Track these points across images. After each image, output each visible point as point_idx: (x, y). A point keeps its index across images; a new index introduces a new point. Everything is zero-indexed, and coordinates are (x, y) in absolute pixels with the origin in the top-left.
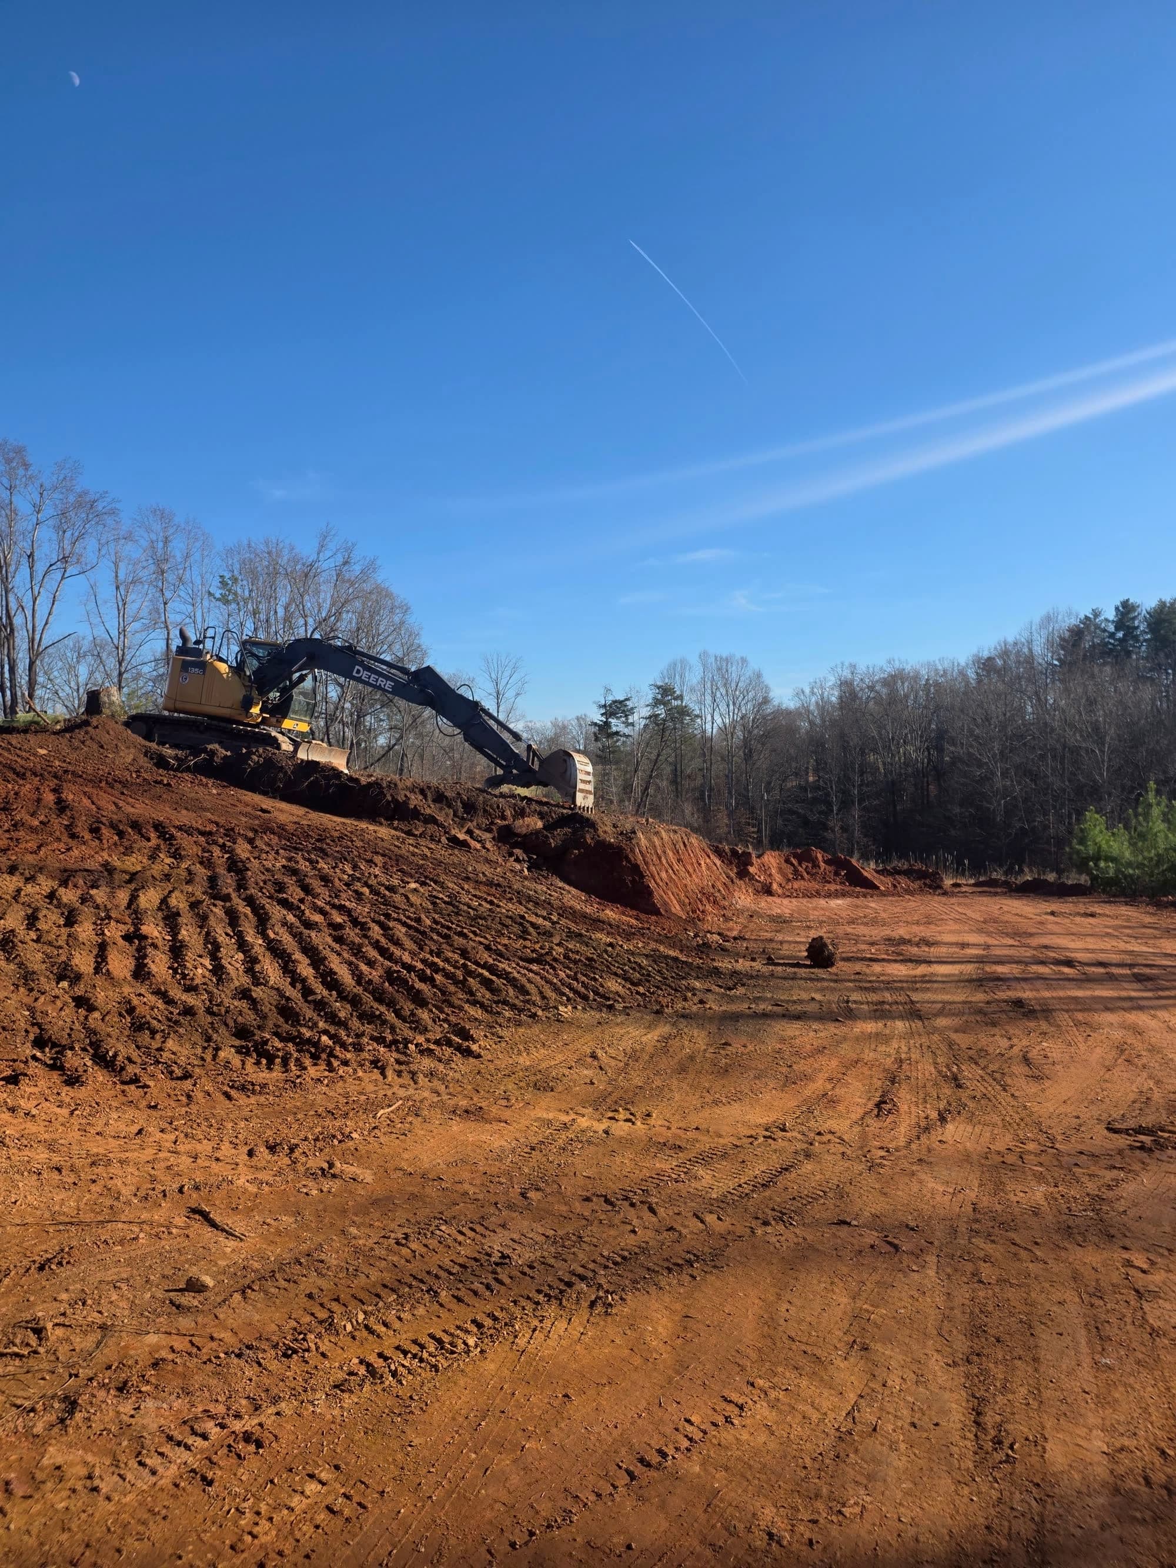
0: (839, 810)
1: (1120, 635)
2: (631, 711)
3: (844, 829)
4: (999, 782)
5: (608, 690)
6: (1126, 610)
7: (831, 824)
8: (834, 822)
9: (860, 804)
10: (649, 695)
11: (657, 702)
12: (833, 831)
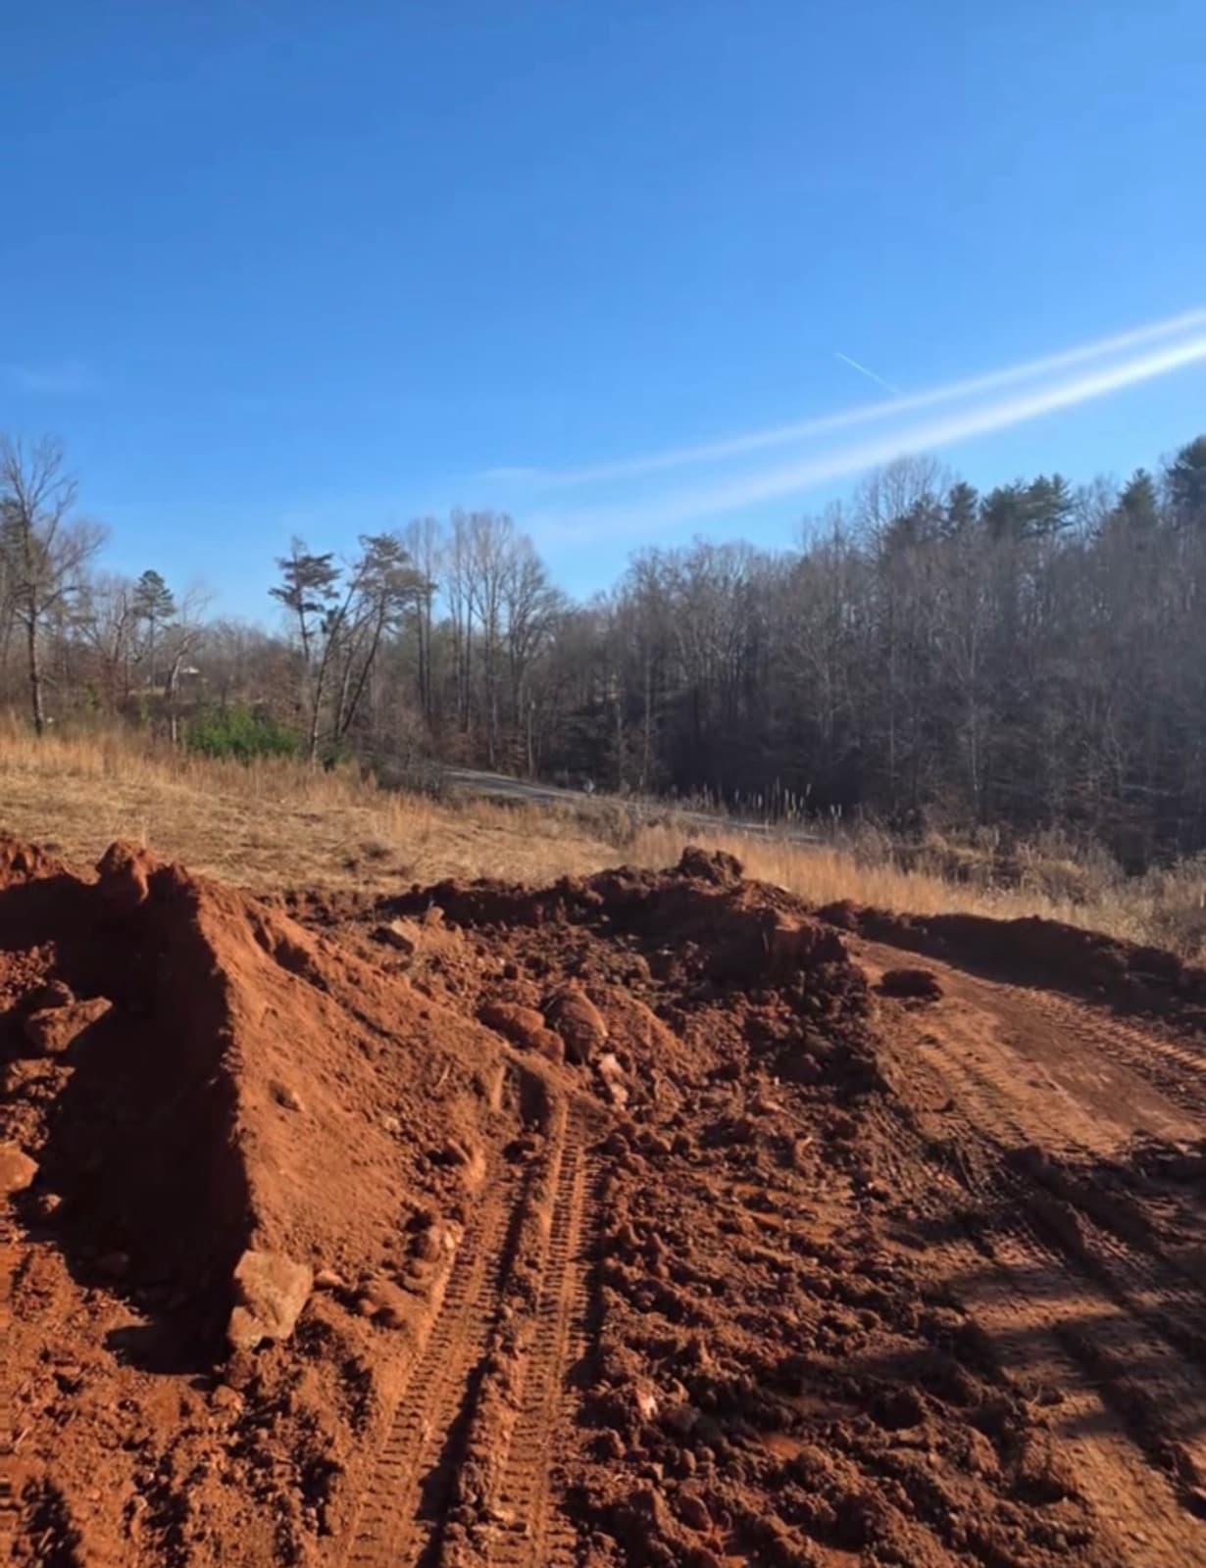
0: (625, 723)
1: (955, 525)
2: (333, 575)
3: (631, 749)
4: (826, 688)
5: (298, 543)
6: (962, 495)
7: (614, 742)
8: (620, 741)
9: (651, 715)
10: (359, 553)
11: (369, 563)
12: (618, 752)
